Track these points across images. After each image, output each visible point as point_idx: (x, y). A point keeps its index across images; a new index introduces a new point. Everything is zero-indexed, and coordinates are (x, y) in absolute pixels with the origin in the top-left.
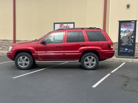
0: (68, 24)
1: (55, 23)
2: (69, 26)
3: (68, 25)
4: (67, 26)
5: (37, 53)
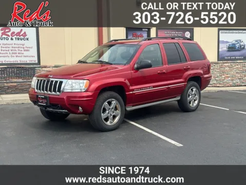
2: (25, 33)
4: (19, 33)
5: (133, 90)
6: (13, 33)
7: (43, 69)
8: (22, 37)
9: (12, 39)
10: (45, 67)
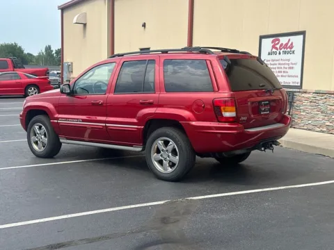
0: (291, 38)
1: (262, 37)
2: (292, 44)
3: (289, 40)
4: (287, 44)
6: (282, 44)
7: (303, 95)
8: (289, 50)
9: (280, 53)
10: (305, 92)
